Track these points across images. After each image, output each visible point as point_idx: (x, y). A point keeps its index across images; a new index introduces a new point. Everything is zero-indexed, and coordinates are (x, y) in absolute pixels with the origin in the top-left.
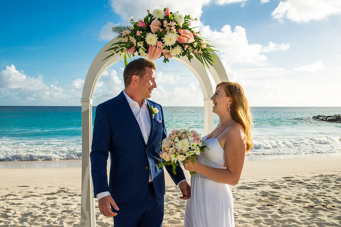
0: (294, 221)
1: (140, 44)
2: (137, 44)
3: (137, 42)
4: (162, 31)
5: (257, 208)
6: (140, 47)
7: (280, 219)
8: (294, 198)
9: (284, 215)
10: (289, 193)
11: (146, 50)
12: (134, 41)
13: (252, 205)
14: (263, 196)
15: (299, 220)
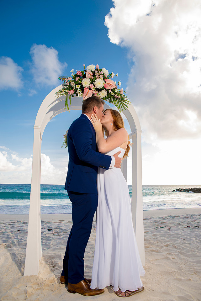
0: (180, 234)
1: (78, 87)
2: (76, 87)
3: (76, 85)
4: (93, 78)
5: (153, 228)
6: (78, 89)
7: (170, 234)
8: (176, 224)
9: (171, 232)
10: (172, 221)
11: (82, 91)
12: (73, 85)
13: (149, 227)
14: (156, 223)
15: (182, 234)
